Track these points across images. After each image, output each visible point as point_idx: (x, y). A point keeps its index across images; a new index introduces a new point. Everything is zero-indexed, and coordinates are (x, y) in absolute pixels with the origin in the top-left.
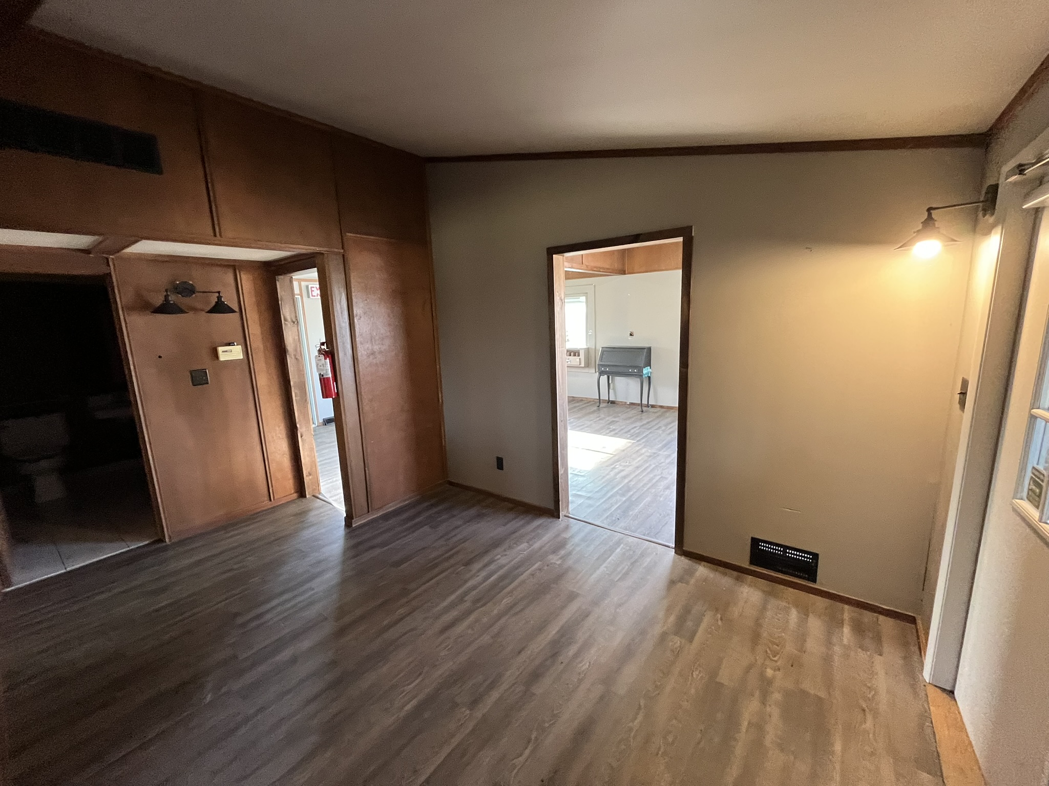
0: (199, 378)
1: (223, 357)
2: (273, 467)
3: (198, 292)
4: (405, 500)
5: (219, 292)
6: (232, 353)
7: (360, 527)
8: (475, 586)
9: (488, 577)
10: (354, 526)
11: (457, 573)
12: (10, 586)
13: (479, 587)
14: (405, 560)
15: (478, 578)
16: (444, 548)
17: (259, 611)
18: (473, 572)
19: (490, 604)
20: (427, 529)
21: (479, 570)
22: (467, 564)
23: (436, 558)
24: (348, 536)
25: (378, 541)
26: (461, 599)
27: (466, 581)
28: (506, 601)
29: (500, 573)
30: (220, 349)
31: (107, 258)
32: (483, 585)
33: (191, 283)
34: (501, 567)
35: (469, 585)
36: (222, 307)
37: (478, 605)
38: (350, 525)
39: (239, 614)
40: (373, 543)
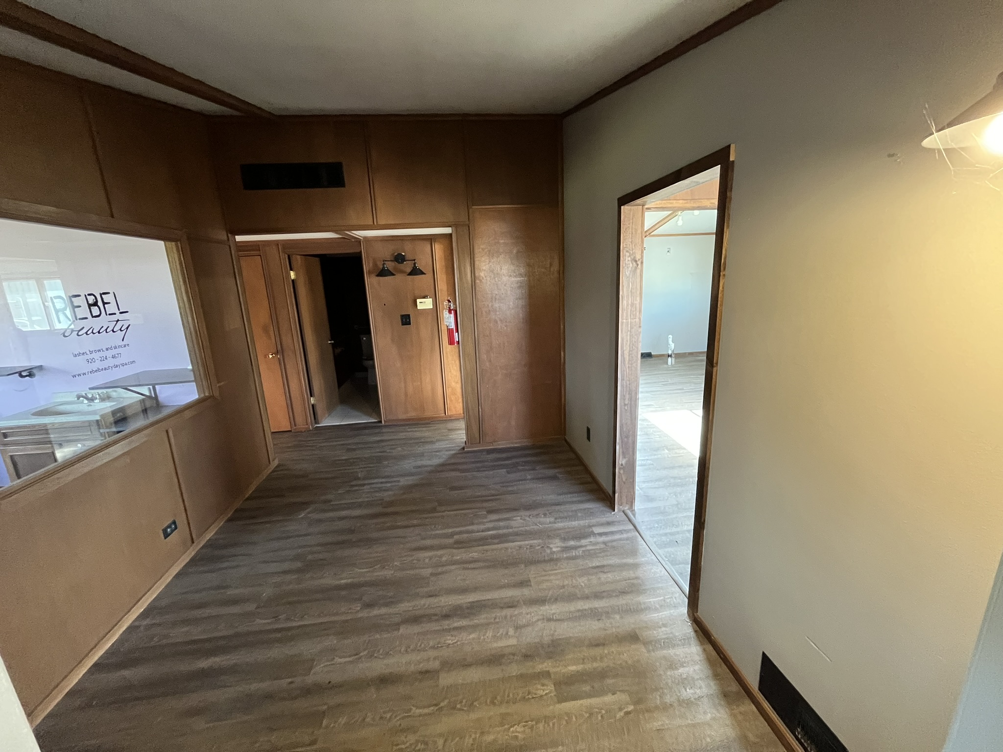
0: (406, 320)
1: (420, 307)
2: (448, 391)
3: (408, 260)
4: (516, 443)
5: (414, 260)
6: (425, 304)
7: (468, 452)
8: (472, 532)
9: (489, 529)
10: (465, 450)
11: (476, 515)
12: (319, 424)
13: (473, 534)
14: (461, 488)
15: (482, 527)
16: (493, 492)
17: (366, 482)
18: (485, 520)
19: (463, 550)
20: (503, 471)
21: (491, 521)
22: (491, 512)
23: (479, 496)
24: (454, 456)
25: (465, 467)
26: (452, 535)
27: (473, 524)
28: (475, 555)
29: (501, 532)
30: (418, 301)
31: (360, 241)
32: (478, 534)
33: (403, 254)
34: (507, 528)
35: (470, 528)
36: (416, 271)
37: (455, 546)
38: (463, 448)
39: (359, 479)
40: (460, 467)
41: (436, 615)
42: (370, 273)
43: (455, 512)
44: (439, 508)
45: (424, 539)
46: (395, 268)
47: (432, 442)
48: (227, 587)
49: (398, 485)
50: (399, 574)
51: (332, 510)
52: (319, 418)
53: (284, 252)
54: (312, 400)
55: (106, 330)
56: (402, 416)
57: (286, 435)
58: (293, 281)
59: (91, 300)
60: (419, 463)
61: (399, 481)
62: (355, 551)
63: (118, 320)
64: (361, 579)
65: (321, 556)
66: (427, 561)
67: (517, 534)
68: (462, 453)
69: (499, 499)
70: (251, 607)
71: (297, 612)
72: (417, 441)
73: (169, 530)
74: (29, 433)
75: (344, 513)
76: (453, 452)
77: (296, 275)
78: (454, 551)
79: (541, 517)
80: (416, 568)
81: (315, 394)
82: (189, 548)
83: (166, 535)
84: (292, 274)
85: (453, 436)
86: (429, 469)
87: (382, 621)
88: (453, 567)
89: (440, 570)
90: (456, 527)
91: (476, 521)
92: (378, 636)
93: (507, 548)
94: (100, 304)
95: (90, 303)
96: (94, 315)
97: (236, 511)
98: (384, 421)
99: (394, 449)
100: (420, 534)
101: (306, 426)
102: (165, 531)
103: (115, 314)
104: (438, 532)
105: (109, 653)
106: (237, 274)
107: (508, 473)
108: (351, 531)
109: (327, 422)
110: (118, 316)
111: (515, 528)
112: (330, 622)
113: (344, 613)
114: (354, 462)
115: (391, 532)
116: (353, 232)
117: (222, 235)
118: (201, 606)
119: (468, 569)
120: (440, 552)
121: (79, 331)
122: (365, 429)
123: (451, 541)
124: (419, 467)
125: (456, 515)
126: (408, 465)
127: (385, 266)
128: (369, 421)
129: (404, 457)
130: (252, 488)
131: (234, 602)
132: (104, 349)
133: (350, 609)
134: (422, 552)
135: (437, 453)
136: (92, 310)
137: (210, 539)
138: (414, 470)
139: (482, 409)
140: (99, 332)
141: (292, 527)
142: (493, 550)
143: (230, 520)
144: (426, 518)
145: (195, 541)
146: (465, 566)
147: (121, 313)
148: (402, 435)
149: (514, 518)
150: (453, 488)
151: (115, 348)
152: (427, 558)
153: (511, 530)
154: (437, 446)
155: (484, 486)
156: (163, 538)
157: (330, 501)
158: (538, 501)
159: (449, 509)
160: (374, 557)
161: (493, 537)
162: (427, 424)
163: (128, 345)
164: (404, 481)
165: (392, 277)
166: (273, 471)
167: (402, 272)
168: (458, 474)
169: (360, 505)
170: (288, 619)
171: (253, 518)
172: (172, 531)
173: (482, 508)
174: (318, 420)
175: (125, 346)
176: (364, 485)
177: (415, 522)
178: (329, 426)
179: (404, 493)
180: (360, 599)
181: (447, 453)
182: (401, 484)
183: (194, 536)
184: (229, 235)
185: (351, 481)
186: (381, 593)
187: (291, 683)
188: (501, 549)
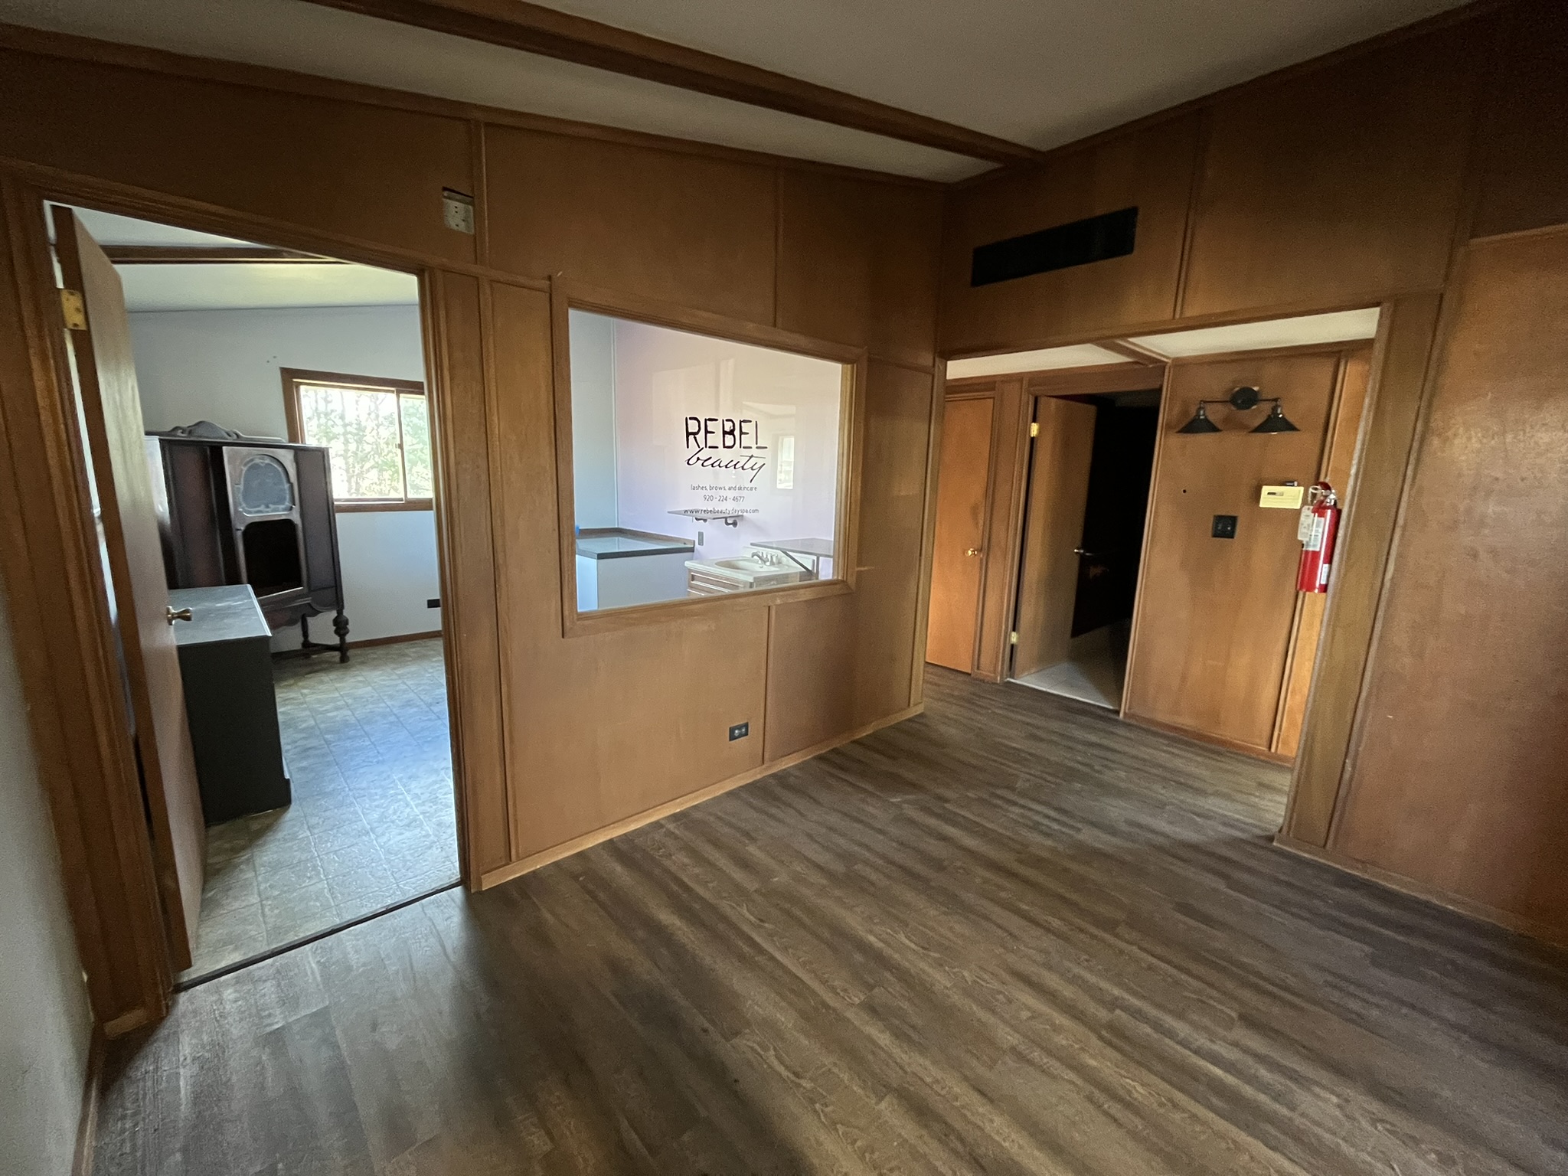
0: (1225, 528)
1: (1266, 502)
2: (1293, 701)
5: (1276, 400)
6: (1281, 498)
7: (1275, 851)
8: (1170, 1034)
9: (1215, 1059)
10: (1275, 844)
11: (1203, 1002)
12: (1013, 678)
13: (1167, 1041)
14: (1207, 920)
15: (1202, 1041)
16: (1291, 981)
17: (1022, 801)
18: (1221, 1031)
19: (1118, 1056)
20: (1358, 949)
21: (1235, 1044)
22: (1249, 1021)
23: (1242, 966)
24: (1234, 843)
25: (1245, 877)
26: (1113, 1004)
27: (1180, 1016)
28: (1139, 1092)
29: (1248, 1091)
30: (1265, 489)
31: (1164, 368)
32: (1178, 1047)
33: (1256, 389)
34: (1277, 1097)
35: (1169, 1021)
36: (1275, 424)
37: (1104, 1033)
38: (1271, 839)
39: (1012, 789)
40: (1238, 875)
41: (962, 1140)
42: (1169, 427)
43: (1154, 961)
44: (1122, 930)
45: (1050, 968)
46: (1227, 420)
47: (1200, 792)
48: (753, 839)
49: (1071, 836)
50: (957, 998)
51: (938, 816)
52: (1017, 672)
53: (1029, 392)
54: (1014, 638)
55: (735, 465)
56: (1162, 717)
57: (961, 678)
58: (1032, 439)
59: (728, 426)
60: (1145, 819)
61: (1079, 830)
62: (920, 902)
63: (752, 456)
64: (896, 956)
65: (874, 876)
66: (1025, 1014)
67: (1298, 1136)
68: (1262, 848)
69: (1301, 1009)
70: (751, 884)
71: (787, 934)
72: (1168, 775)
73: (737, 731)
74: (714, 583)
75: (950, 830)
76: (1239, 834)
77: (1040, 431)
78: (1094, 1040)
79: (1423, 1155)
80: (993, 1012)
81: (1021, 629)
82: (756, 768)
83: (732, 738)
84: (1034, 429)
85: (1265, 802)
86: (1161, 840)
87: (870, 1057)
88: (1071, 1075)
89: (1036, 1055)
90: (1135, 994)
91: (1195, 1018)
92: (845, 1077)
93: (1238, 1147)
94: (737, 433)
95: (726, 430)
96: (726, 445)
97: (835, 751)
98: (1125, 713)
99: (1111, 769)
100: (1047, 953)
101: (992, 675)
102: (732, 730)
103: (750, 448)
104: (1087, 975)
105: (627, 838)
106: (933, 417)
107: (1375, 963)
108: (939, 866)
109: (1028, 680)
110: (754, 451)
111: (1302, 1115)
112: (808, 988)
113: (833, 989)
114: (1026, 760)
115: (997, 909)
116: (1131, 340)
117: (926, 359)
118: (716, 843)
119: (1099, 1107)
120: (1060, 1019)
121: (705, 461)
122: (1081, 715)
123: (1103, 1014)
124: (1140, 826)
125: (1150, 968)
126: (1116, 810)
127: (1202, 412)
128: (1097, 704)
129: (1121, 793)
130: (868, 731)
131: (745, 864)
132: (727, 488)
133: (845, 990)
134: (1027, 989)
135: (1198, 819)
136: (726, 438)
137: (785, 770)
138: (1125, 828)
139: (1354, 767)
140: (726, 466)
141: (873, 810)
142: (1194, 1117)
143: (820, 758)
144: (1082, 930)
145: (765, 762)
146: (1097, 1093)
147: (757, 448)
148: (1145, 752)
149: (1317, 1090)
150: (1186, 909)
151: (740, 489)
152: (1029, 1008)
153: (1284, 1111)
154: (1210, 804)
155: (1274, 950)
156: (728, 739)
157: (947, 801)
158: (1437, 1101)
159: (1146, 945)
160: (941, 935)
161: (1218, 1088)
162: (1219, 753)
163: (756, 488)
164: (1088, 836)
165: (1213, 434)
166: (909, 720)
167: (1241, 427)
168: (1221, 885)
169: (983, 833)
170: (770, 935)
171: (842, 768)
172: (741, 736)
173: (1235, 999)
174: (1014, 672)
175: (751, 489)
176: (1015, 804)
177: (1056, 923)
178: (1028, 687)
179: (1073, 858)
180: (871, 987)
181: (1221, 828)
182: (1080, 837)
183: (767, 756)
184: (937, 359)
185: (998, 787)
186: (905, 1005)
187: (705, 1031)
188: (1223, 1137)
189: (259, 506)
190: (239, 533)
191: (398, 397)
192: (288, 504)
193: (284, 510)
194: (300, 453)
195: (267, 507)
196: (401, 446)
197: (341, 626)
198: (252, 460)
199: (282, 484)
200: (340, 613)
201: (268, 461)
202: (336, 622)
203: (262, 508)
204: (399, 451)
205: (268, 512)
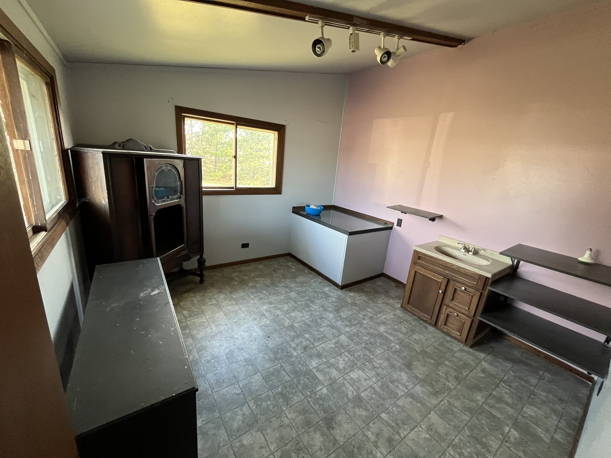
189: (164, 198)
190: (152, 217)
191: (236, 128)
192: (179, 194)
193: (177, 198)
194: (186, 161)
195: (168, 198)
196: (235, 157)
197: (201, 262)
198: (161, 167)
199: (176, 182)
200: (201, 256)
201: (169, 168)
202: (199, 261)
203: (165, 198)
204: (234, 160)
205: (168, 201)
